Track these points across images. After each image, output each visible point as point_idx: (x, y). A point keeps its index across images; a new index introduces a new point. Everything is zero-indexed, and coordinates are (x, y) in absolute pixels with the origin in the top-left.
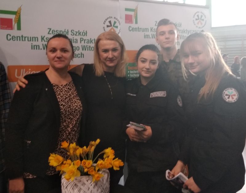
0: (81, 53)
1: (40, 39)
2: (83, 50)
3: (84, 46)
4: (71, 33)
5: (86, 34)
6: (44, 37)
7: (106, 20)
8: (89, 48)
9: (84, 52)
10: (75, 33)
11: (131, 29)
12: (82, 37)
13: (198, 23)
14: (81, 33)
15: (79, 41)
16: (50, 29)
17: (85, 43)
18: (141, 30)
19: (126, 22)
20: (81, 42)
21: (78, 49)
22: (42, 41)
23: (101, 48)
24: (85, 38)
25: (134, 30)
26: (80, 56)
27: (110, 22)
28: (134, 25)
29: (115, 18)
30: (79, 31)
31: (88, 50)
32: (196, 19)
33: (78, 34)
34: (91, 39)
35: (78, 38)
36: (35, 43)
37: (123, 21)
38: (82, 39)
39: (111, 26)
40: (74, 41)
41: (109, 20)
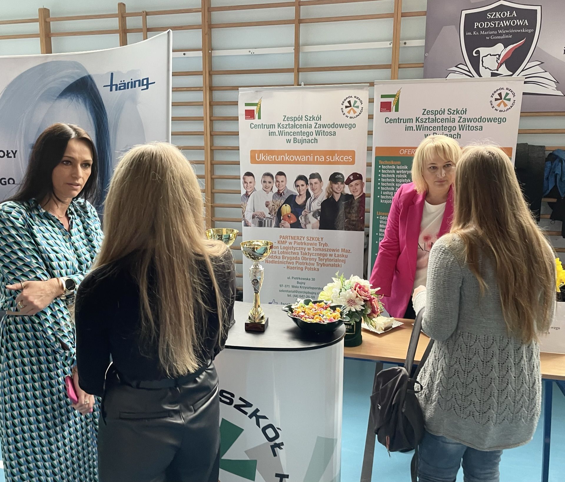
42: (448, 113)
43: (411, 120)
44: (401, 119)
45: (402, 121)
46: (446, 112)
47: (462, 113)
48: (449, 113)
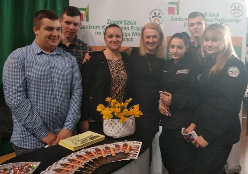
0: (131, 38)
1: (101, 28)
2: (133, 35)
3: (134, 32)
4: (124, 23)
5: (135, 23)
6: (104, 26)
7: (152, 12)
8: (137, 34)
9: (133, 37)
10: (127, 23)
11: (173, 19)
12: (132, 25)
13: (235, 13)
14: (132, 23)
15: (130, 29)
16: (109, 20)
17: (134, 30)
18: (182, 19)
19: (169, 13)
20: (131, 30)
21: (129, 35)
22: (103, 29)
23: (145, 35)
24: (134, 26)
25: (175, 19)
26: (130, 40)
27: (155, 13)
28: (175, 16)
29: (159, 10)
30: (130, 21)
31: (136, 36)
32: (234, 10)
33: (129, 23)
34: (139, 27)
35: (129, 26)
36: (98, 30)
37: (166, 12)
38: (132, 27)
39: (156, 17)
40: (127, 28)
41: (154, 12)
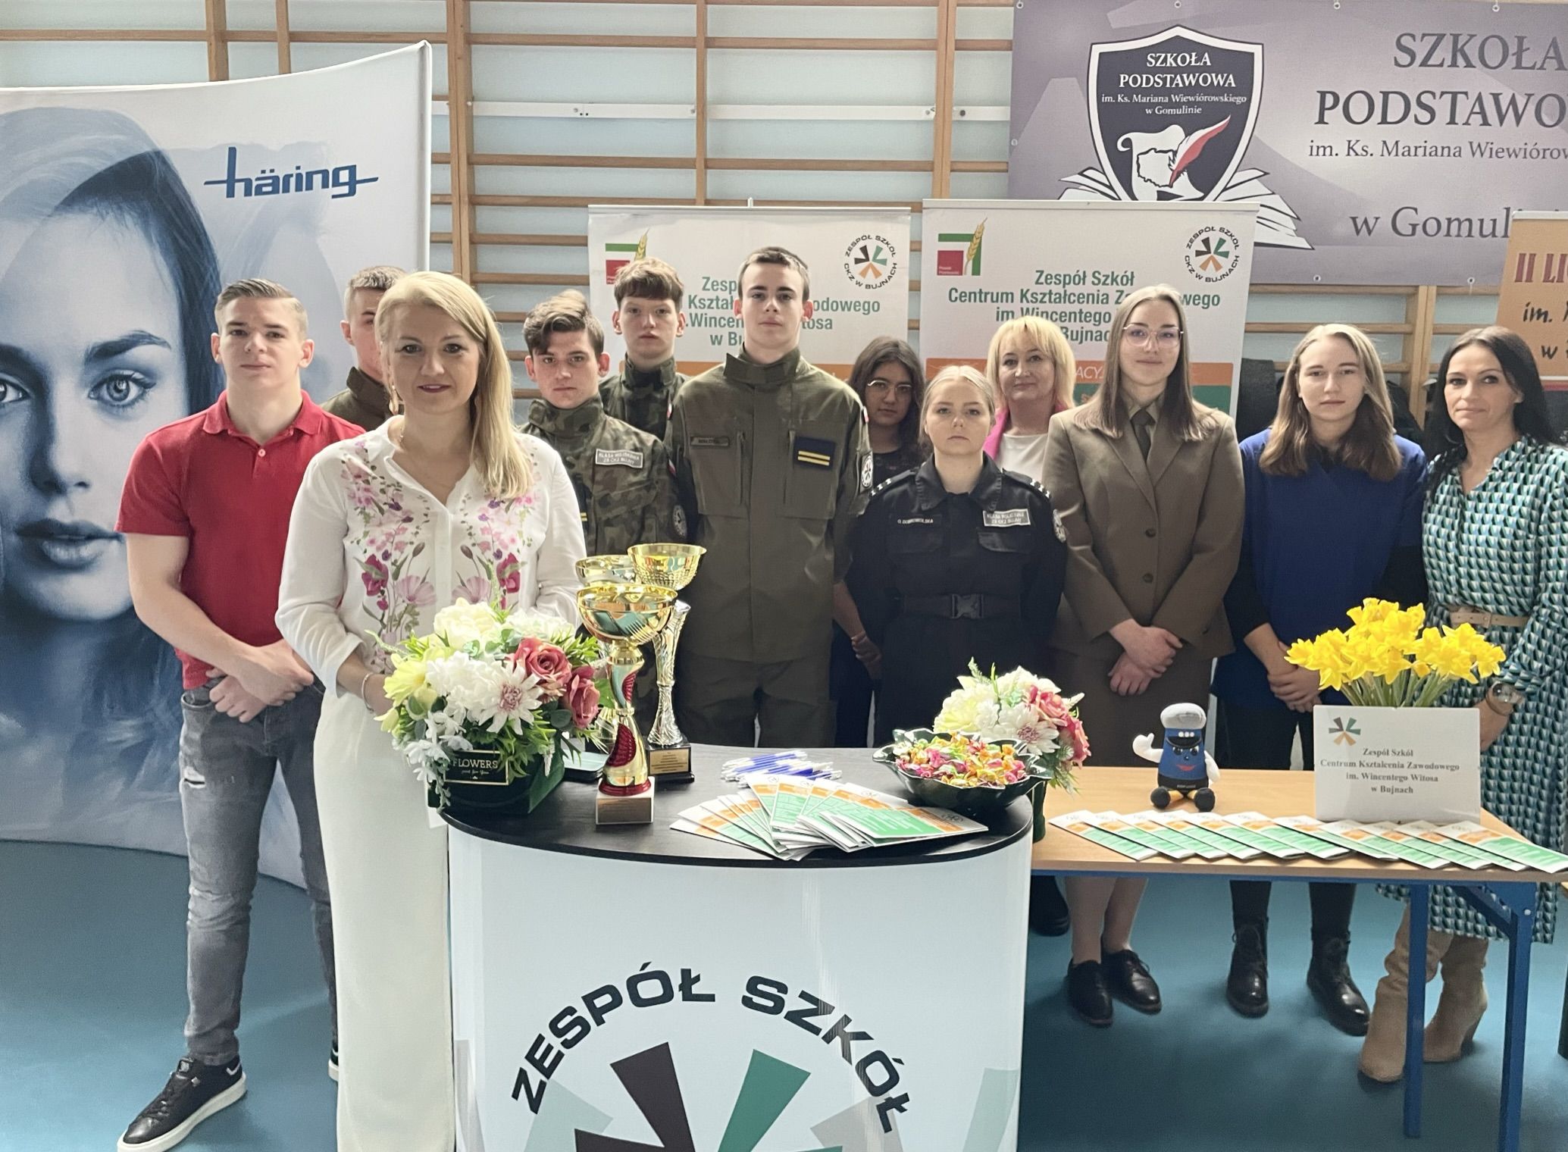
42: (1093, 283)
43: (1008, 296)
44: (986, 294)
45: (989, 296)
46: (1089, 279)
47: (1125, 282)
48: (1096, 281)
